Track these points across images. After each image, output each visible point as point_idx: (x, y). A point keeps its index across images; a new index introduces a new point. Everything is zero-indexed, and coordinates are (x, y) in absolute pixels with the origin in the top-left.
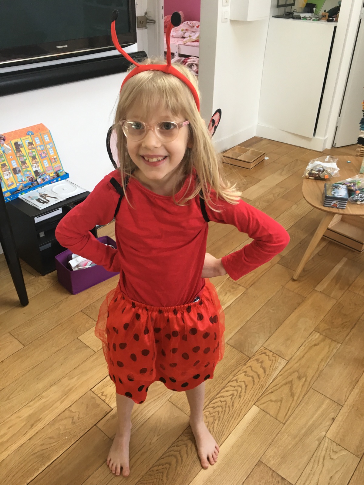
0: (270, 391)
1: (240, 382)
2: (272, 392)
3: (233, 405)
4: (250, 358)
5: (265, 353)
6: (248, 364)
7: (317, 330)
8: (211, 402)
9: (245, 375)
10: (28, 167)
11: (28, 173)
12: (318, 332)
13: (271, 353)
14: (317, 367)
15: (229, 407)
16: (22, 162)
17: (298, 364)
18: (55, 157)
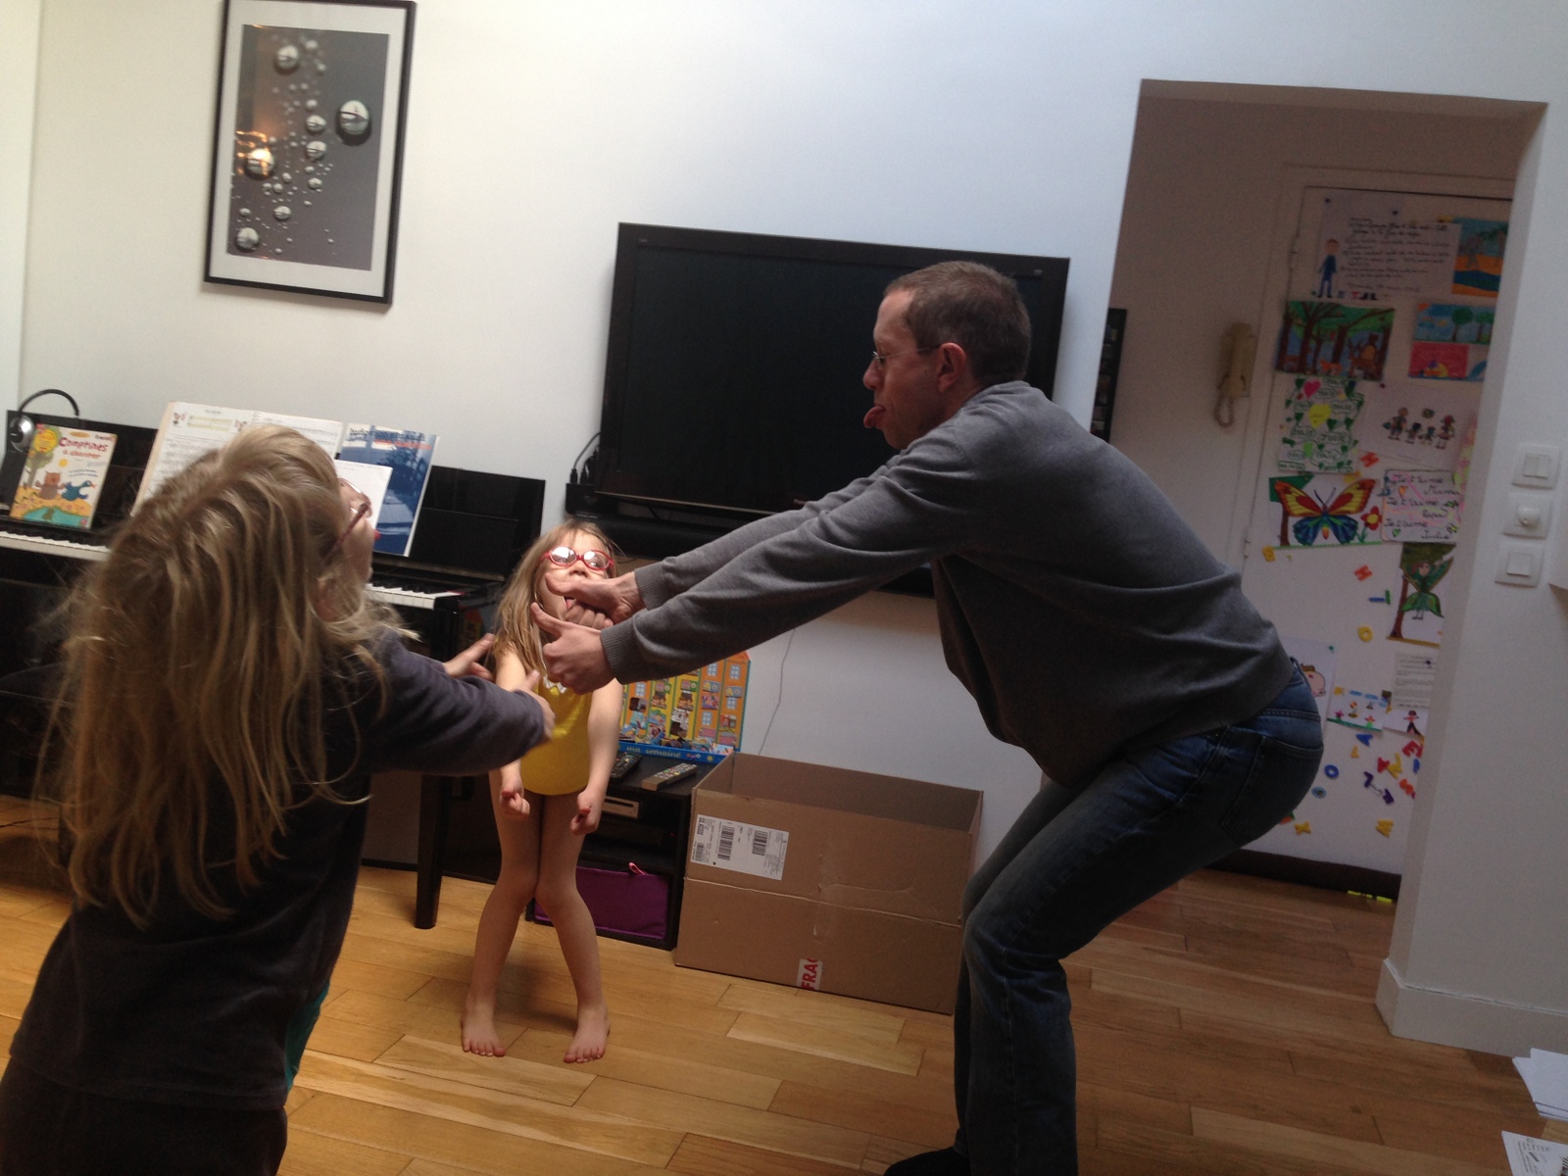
10: (665, 707)
11: (658, 718)
16: (657, 693)
18: (733, 717)
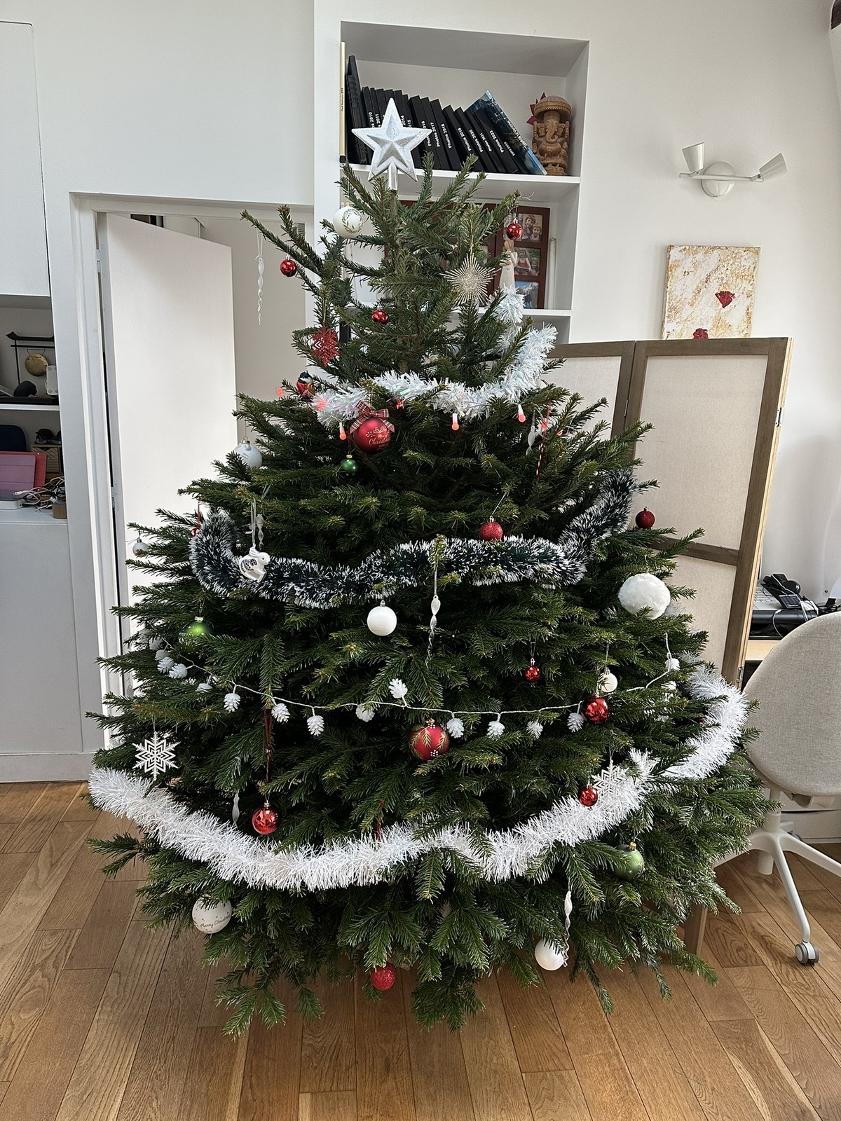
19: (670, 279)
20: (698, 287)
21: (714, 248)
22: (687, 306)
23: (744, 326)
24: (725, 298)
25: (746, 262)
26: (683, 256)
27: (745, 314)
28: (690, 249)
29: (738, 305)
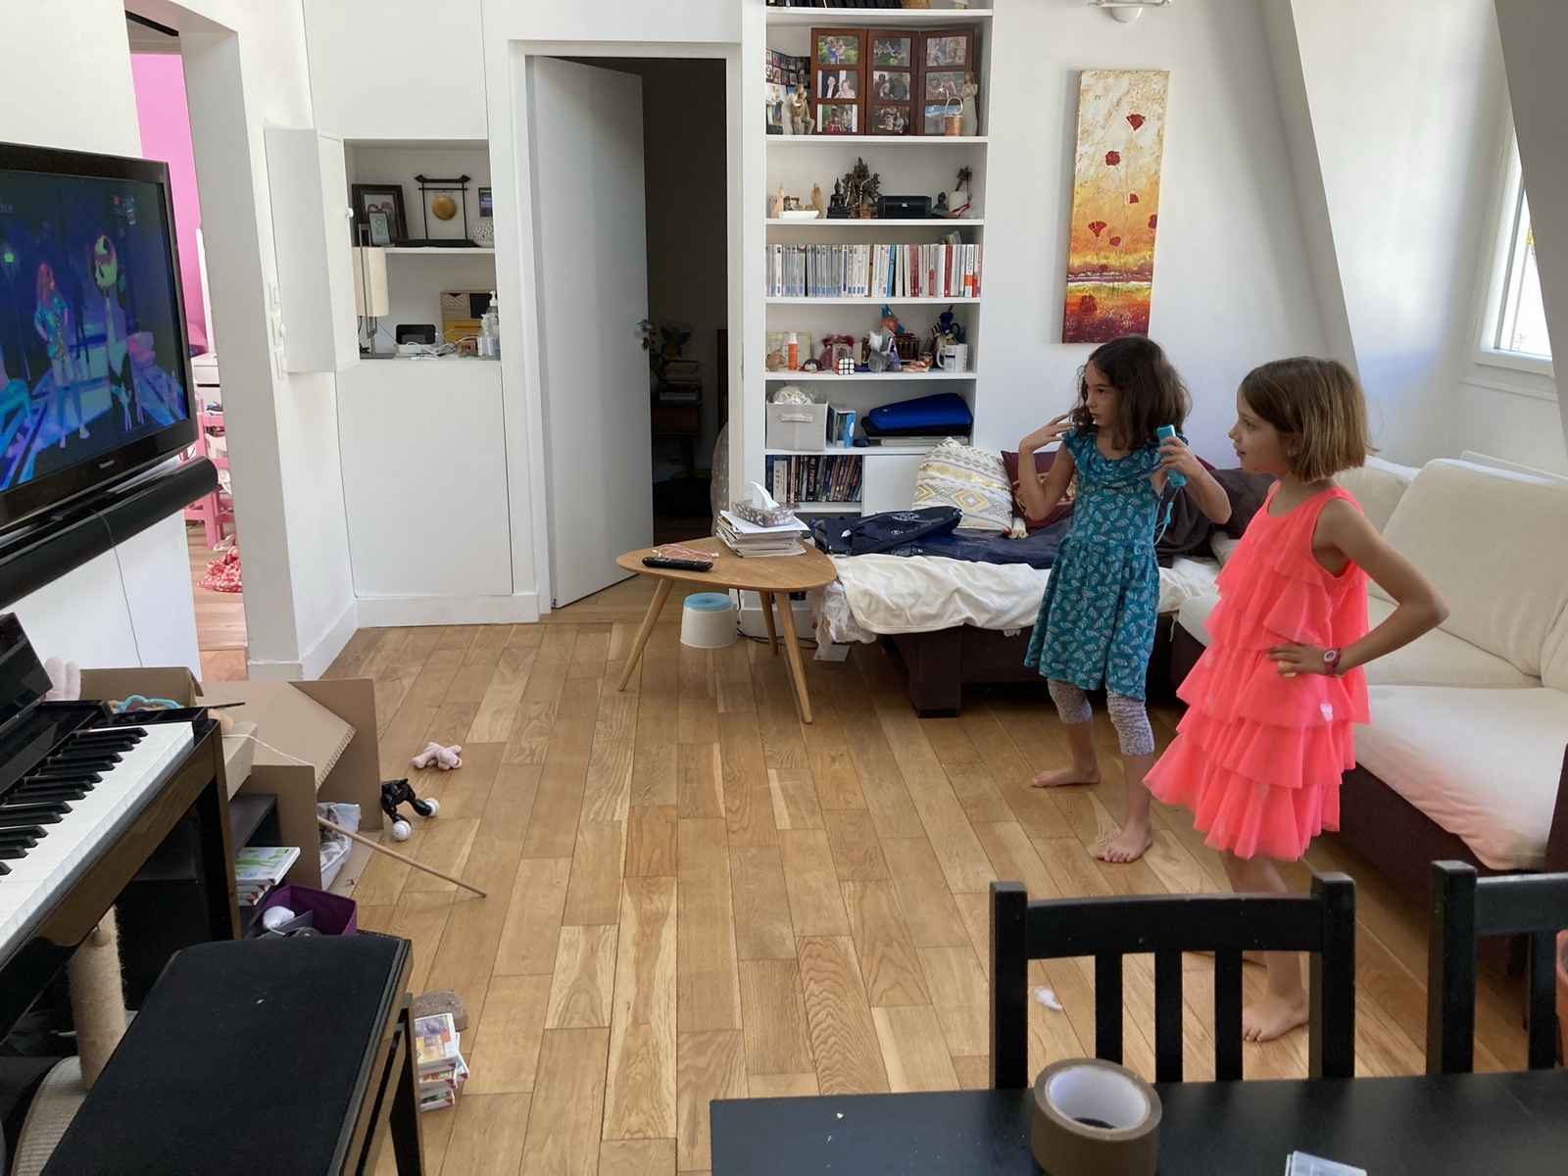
0: (871, 982)
1: (820, 993)
2: (875, 981)
3: (845, 1025)
4: (797, 960)
5: (809, 942)
6: (804, 969)
7: (841, 879)
8: (810, 1039)
9: (816, 982)
12: (848, 881)
13: (818, 939)
14: (893, 921)
15: (841, 1029)
17: (866, 931)
19: (1082, 102)
20: (1109, 110)
21: (1124, 72)
22: (1099, 129)
23: (1155, 148)
24: (1136, 121)
25: (1156, 85)
26: (1094, 81)
27: (1156, 136)
28: (1102, 73)
29: (1148, 129)
